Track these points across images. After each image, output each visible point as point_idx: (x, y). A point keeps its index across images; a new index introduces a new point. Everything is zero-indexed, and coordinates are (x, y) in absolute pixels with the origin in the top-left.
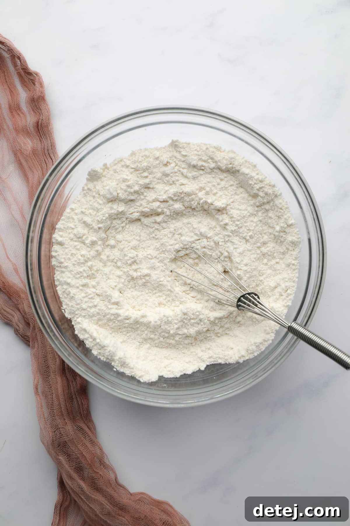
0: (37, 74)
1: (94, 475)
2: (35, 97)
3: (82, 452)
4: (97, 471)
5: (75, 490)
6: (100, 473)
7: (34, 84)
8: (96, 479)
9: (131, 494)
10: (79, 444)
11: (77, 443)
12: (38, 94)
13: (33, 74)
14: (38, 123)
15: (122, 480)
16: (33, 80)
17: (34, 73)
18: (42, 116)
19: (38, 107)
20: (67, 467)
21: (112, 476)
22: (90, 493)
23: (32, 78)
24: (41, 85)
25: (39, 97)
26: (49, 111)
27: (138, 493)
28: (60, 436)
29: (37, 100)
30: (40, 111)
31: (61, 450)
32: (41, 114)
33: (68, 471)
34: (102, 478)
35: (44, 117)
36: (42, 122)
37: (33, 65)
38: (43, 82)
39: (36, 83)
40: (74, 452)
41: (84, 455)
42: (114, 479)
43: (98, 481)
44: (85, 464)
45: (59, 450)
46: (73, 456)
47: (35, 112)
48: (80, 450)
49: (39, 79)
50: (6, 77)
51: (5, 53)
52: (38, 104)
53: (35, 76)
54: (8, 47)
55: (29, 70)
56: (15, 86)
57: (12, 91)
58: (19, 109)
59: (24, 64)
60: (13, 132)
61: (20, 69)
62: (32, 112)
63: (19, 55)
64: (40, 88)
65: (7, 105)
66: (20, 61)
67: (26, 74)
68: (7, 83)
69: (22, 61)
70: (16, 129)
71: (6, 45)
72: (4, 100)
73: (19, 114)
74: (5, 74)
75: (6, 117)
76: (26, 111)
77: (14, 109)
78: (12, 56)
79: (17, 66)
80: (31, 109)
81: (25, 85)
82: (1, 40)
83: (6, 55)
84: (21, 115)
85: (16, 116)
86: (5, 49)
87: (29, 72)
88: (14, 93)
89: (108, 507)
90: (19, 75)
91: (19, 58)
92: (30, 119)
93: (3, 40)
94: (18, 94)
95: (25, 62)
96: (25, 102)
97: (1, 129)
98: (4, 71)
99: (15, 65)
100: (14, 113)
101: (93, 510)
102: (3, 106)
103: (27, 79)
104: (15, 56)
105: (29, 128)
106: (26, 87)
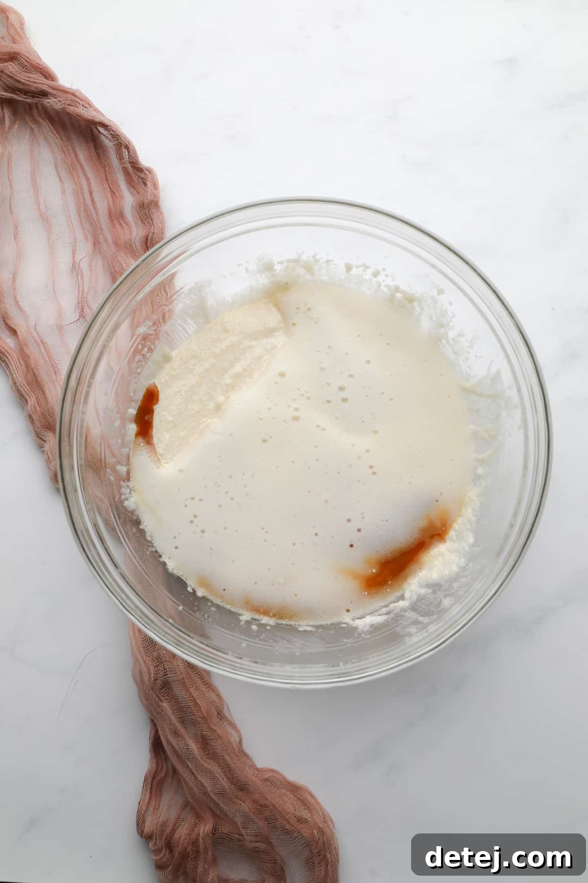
0: (150, 171)
1: (209, 733)
2: (146, 201)
3: (195, 698)
4: (214, 728)
5: (180, 752)
6: (218, 731)
7: (145, 184)
8: (212, 739)
9: (258, 770)
10: (192, 687)
11: (190, 685)
12: (150, 197)
13: (144, 171)
14: (147, 237)
15: (248, 748)
16: (144, 179)
17: (146, 170)
18: (153, 228)
19: (148, 216)
20: (173, 718)
21: (234, 738)
22: (202, 759)
23: (143, 176)
24: (155, 186)
25: (150, 203)
26: (163, 222)
27: (267, 769)
28: (165, 672)
29: (148, 206)
30: (150, 221)
32: (152, 225)
33: (174, 725)
34: (221, 738)
35: (155, 230)
36: (152, 236)
37: (145, 159)
38: (158, 181)
39: (148, 183)
40: (184, 698)
41: (197, 703)
42: (237, 740)
43: (215, 742)
44: (199, 716)
45: (162, 693)
46: (183, 703)
47: (144, 223)
48: (192, 696)
49: (152, 178)
50: (107, 172)
51: (108, 141)
52: (148, 212)
53: (148, 173)
54: (113, 131)
55: (140, 165)
56: (119, 186)
57: (114, 192)
58: (122, 216)
59: (133, 156)
60: (112, 246)
61: (128, 163)
62: (140, 223)
63: (127, 144)
64: (153, 189)
65: (106, 210)
66: (129, 152)
67: (135, 171)
68: (108, 181)
69: (131, 151)
70: (116, 244)
71: (111, 129)
72: (102, 203)
73: (121, 224)
74: (105, 169)
75: (104, 226)
76: (131, 220)
77: (116, 216)
78: (117, 144)
79: (124, 159)
80: (139, 218)
81: (132, 186)
82: (104, 122)
83: (108, 143)
84: (125, 226)
85: (118, 227)
86: (108, 135)
87: (140, 168)
88: (117, 194)
89: (224, 783)
90: (125, 171)
91: (127, 147)
92: (137, 233)
93: (106, 122)
94: (122, 197)
95: (135, 153)
96: (130, 209)
97: (96, 243)
98: (105, 166)
99: (121, 158)
100: (115, 221)
101: (202, 785)
102: (100, 211)
103: (135, 178)
104: (122, 145)
105: (135, 243)
106: (134, 188)
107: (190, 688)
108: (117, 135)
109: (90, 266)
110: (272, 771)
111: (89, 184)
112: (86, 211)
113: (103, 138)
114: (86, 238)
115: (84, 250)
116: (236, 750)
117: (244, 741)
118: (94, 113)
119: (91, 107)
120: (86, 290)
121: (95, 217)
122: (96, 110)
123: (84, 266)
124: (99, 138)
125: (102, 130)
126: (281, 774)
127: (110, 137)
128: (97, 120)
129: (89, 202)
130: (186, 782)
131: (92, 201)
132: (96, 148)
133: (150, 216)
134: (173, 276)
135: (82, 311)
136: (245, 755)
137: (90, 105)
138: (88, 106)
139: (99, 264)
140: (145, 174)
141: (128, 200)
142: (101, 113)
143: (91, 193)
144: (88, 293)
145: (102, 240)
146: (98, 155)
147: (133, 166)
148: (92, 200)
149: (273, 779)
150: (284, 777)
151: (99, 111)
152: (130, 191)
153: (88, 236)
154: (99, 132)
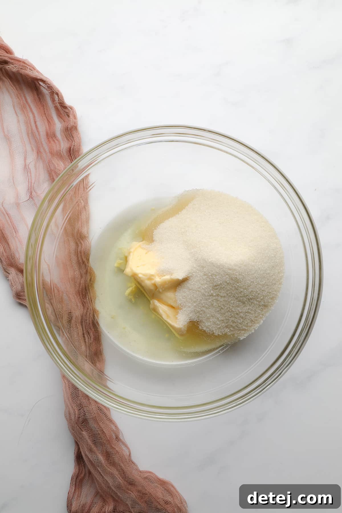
0: (71, 108)
1: (111, 450)
2: (69, 126)
3: (102, 429)
4: (114, 447)
5: (93, 462)
6: (117, 449)
7: (69, 116)
8: (113, 454)
9: (140, 472)
12: (72, 124)
13: (67, 108)
14: (70, 149)
15: (134, 458)
16: (68, 113)
17: (69, 107)
18: (74, 142)
19: (71, 135)
20: (89, 441)
21: (126, 452)
22: (106, 466)
23: (67, 111)
24: (75, 117)
25: (72, 127)
26: (80, 139)
27: (146, 471)
28: (84, 413)
29: (71, 129)
30: (72, 139)
31: (85, 426)
32: (73, 141)
33: (90, 445)
34: (118, 453)
35: (75, 144)
36: (74, 147)
37: (68, 101)
38: (76, 114)
39: (70, 115)
40: (96, 429)
41: (104, 432)
42: (128, 454)
43: (115, 456)
44: (105, 440)
45: (83, 426)
46: (95, 432)
47: (68, 140)
48: (101, 428)
49: (73, 112)
50: (45, 109)
51: (45, 90)
52: (71, 133)
53: (70, 109)
54: (49, 84)
55: (65, 104)
56: (52, 118)
57: (49, 121)
58: (55, 136)
59: (61, 99)
60: (49, 154)
61: (58, 103)
62: (66, 140)
63: (57, 92)
64: (74, 119)
65: (45, 133)
66: (58, 97)
67: (62, 108)
68: (45, 114)
69: (60, 96)
70: (51, 153)
71: (47, 83)
72: (42, 128)
73: (54, 141)
74: (44, 107)
75: (44, 143)
76: (60, 138)
77: (51, 136)
78: (51, 92)
79: (55, 101)
80: (65, 137)
81: (60, 117)
82: (43, 79)
83: (46, 91)
84: (56, 141)
85: (52, 142)
86: (45, 87)
87: (65, 106)
88: (51, 122)
89: (120, 480)
90: (56, 108)
91: (57, 94)
92: (63, 145)
93: (44, 79)
94: (55, 124)
95: (62, 97)
96: (59, 131)
97: (39, 152)
98: (43, 105)
99: (53, 100)
100: (50, 139)
101: (107, 482)
102: (41, 133)
103: (62, 112)
104: (54, 92)
105: (63, 152)
106: (62, 118)
107: (99, 422)
108: (51, 87)
109: (35, 167)
110: (150, 472)
111: (34, 117)
112: (33, 133)
113: (42, 88)
114: (33, 150)
115: (32, 157)
116: (128, 460)
117: (132, 455)
118: (37, 74)
119: (35, 70)
120: (33, 182)
121: (38, 138)
122: (38, 71)
123: (32, 167)
124: (40, 88)
125: (41, 83)
126: (154, 474)
127: (46, 88)
128: (38, 78)
129: (34, 128)
130: (97, 480)
131: (36, 127)
132: (38, 95)
133: (72, 135)
134: (88, 176)
135: (31, 194)
136: (133, 463)
137: (34, 69)
138: (32, 69)
139: (41, 165)
140: (69, 110)
141: (58, 125)
142: (41, 74)
143: (35, 122)
144: (34, 183)
145: (42, 150)
146: (39, 99)
147: (61, 105)
148: (36, 126)
149: (150, 478)
150: (156, 476)
151: (40, 72)
152: (59, 120)
153: (34, 149)
154: (40, 85)
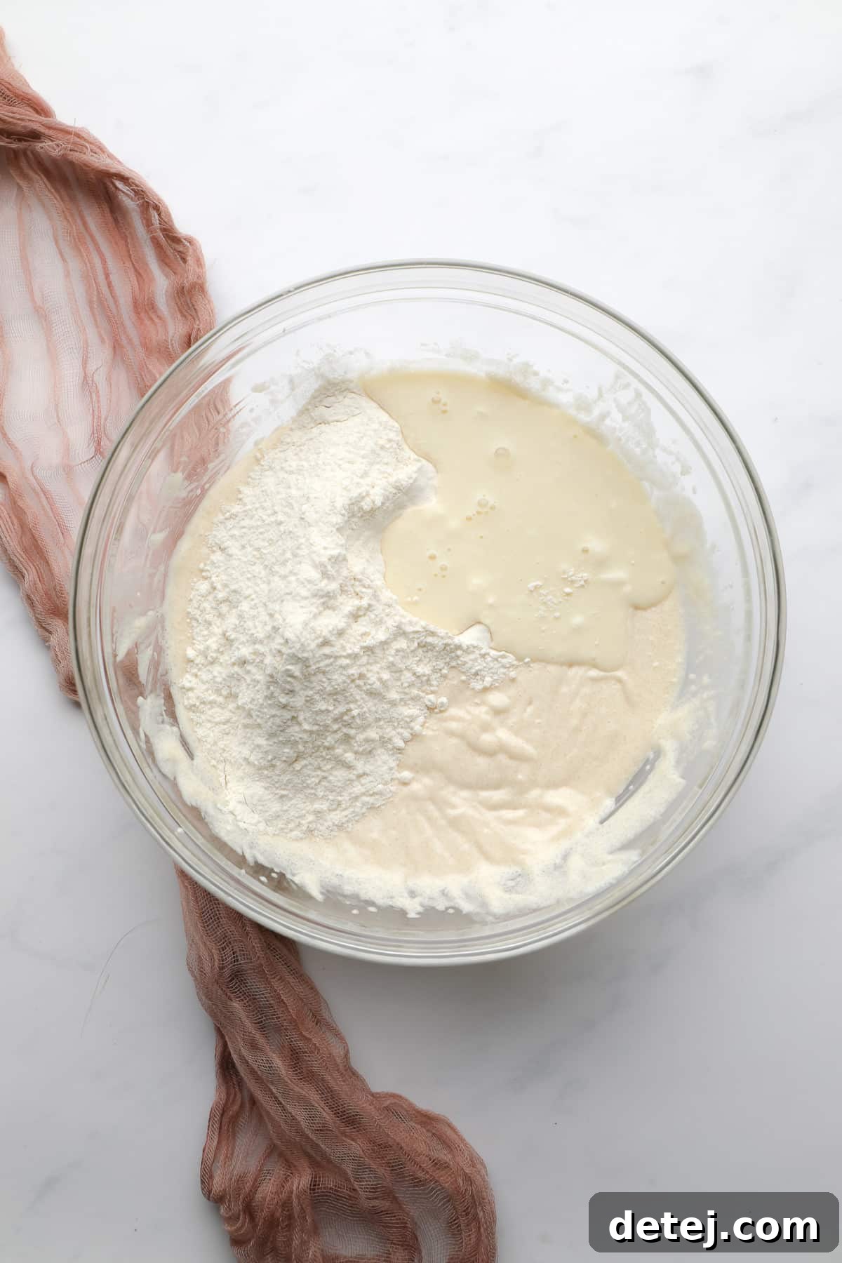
0: (191, 241)
1: (301, 1044)
2: (187, 285)
3: (278, 994)
4: (308, 1036)
5: (259, 1072)
6: (315, 1041)
7: (184, 260)
8: (306, 1052)
9: (372, 1095)
10: (274, 978)
11: (272, 975)
12: (192, 279)
13: (182, 242)
14: (190, 337)
15: (358, 1064)
16: (183, 253)
17: (185, 239)
18: (198, 323)
19: (191, 305)
20: (247, 1023)
21: (337, 1051)
22: (292, 1081)
23: (181, 249)
24: (199, 262)
25: (193, 286)
26: (211, 311)
27: (387, 1094)
28: (234, 957)
29: (190, 291)
30: (193, 313)
31: (236, 988)
32: (196, 319)
33: (251, 1033)
34: (319, 1050)
35: (202, 325)
36: (197, 334)
37: (183, 224)
38: (202, 255)
39: (189, 258)
40: (263, 994)
41: (282, 1000)
42: (343, 1053)
43: (309, 1056)
44: (285, 1020)
45: (231, 987)
46: (261, 1001)
47: (185, 316)
48: (275, 991)
49: (195, 251)
50: (129, 246)
51: (129, 200)
52: (191, 299)
53: (188, 244)
54: (137, 186)
55: (175, 233)
56: (147, 265)
57: (140, 273)
58: (153, 308)
59: (166, 220)
60: (140, 349)
61: (158, 230)
62: (179, 316)
63: (157, 203)
64: (196, 268)
65: (130, 300)
66: (159, 215)
67: (169, 241)
68: (130, 257)
69: (163, 214)
70: (145, 346)
71: (133, 183)
72: (124, 288)
73: (151, 319)
74: (126, 241)
75: (128, 324)
76: (166, 313)
77: (144, 307)
78: (142, 205)
79: (152, 225)
80: (177, 309)
81: (166, 264)
82: (122, 174)
83: (130, 203)
84: (157, 320)
85: (147, 322)
86: (129, 193)
87: (176, 237)
88: (145, 276)
89: (326, 1115)
90: (155, 241)
91: (157, 208)
92: (175, 329)
93: (127, 174)
94: (152, 280)
95: (169, 215)
96: (164, 296)
97: (117, 347)
98: (126, 236)
99: (148, 223)
100: (142, 315)
101: (294, 1118)
102: (122, 301)
103: (170, 252)
104: (149, 205)
105: (172, 344)
106: (169, 266)
107: (271, 979)
108: (143, 191)
109: (109, 379)
110: (394, 1096)
111: (104, 262)
112: (101, 302)
113: (122, 197)
114: (103, 341)
115: (100, 357)
116: (341, 1067)
117: (352, 1054)
118: (108, 161)
119: (104, 152)
120: (103, 414)
121: (114, 311)
122: (110, 156)
123: (100, 379)
124: (117, 197)
125: (119, 184)
126: (406, 1100)
127: (132, 194)
128: (113, 171)
129: (104, 289)
130: (272, 1119)
131: (109, 287)
132: (112, 211)
133: (193, 305)
134: (226, 384)
135: (99, 444)
136: (354, 1074)
137: (102, 149)
138: (98, 150)
139: (121, 377)
140: (184, 246)
141: (161, 284)
142: (119, 161)
143: (107, 276)
144: (106, 419)
145: (124, 342)
146: (116, 220)
147: (166, 234)
148: (110, 285)
149: (395, 1107)
150: (410, 1105)
151: (116, 159)
152: (163, 271)
153: (106, 338)
154: (117, 188)
